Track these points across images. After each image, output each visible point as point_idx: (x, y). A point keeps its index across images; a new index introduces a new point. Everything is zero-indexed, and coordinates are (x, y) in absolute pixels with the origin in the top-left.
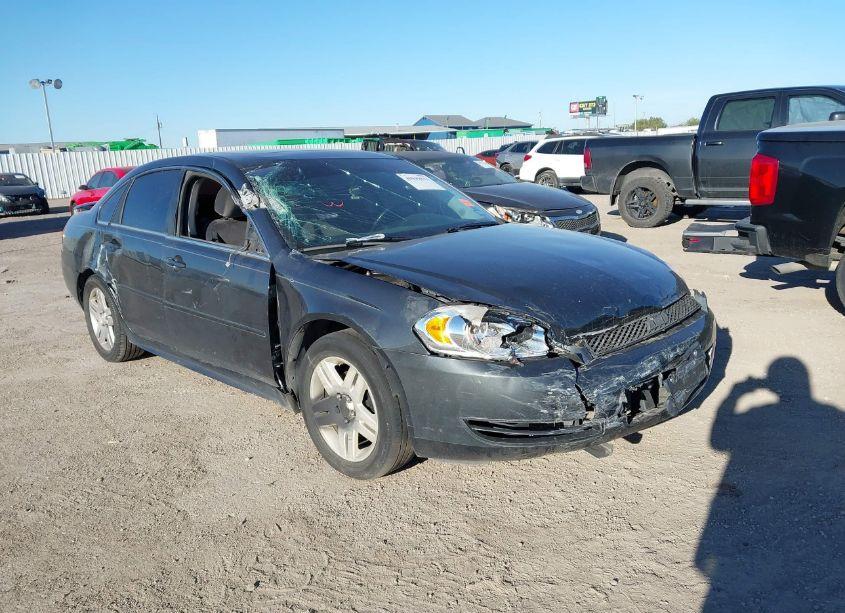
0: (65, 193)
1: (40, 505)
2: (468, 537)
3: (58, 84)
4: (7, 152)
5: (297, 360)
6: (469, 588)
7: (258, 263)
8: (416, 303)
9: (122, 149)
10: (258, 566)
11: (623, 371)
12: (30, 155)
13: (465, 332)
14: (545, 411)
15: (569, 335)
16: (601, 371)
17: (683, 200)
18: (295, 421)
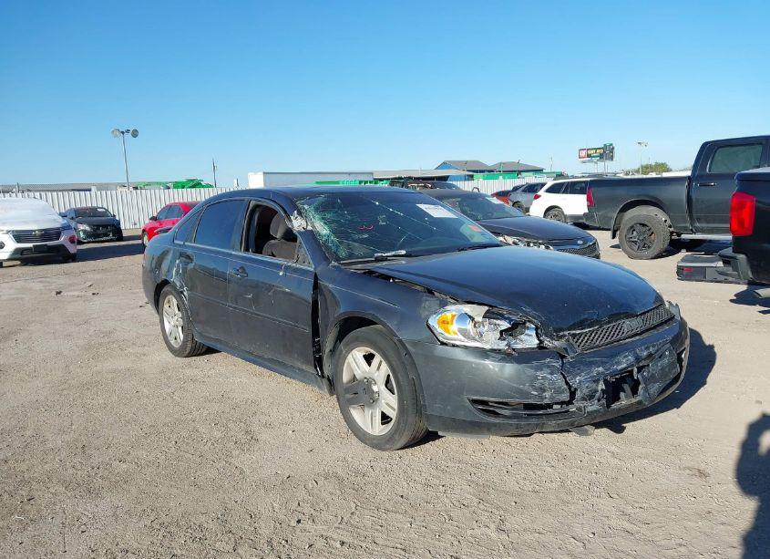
0: (135, 224)
1: (129, 459)
2: (469, 496)
3: (135, 134)
4: (90, 190)
5: (333, 351)
6: (469, 532)
7: (304, 272)
8: (430, 302)
9: (183, 187)
10: (299, 509)
11: (603, 364)
12: (109, 193)
13: (469, 326)
14: (536, 393)
15: (556, 333)
16: (583, 363)
17: (679, 235)
18: (330, 404)
